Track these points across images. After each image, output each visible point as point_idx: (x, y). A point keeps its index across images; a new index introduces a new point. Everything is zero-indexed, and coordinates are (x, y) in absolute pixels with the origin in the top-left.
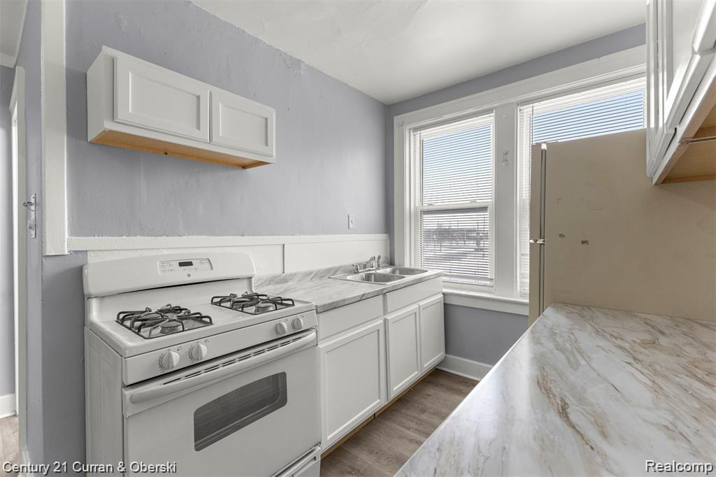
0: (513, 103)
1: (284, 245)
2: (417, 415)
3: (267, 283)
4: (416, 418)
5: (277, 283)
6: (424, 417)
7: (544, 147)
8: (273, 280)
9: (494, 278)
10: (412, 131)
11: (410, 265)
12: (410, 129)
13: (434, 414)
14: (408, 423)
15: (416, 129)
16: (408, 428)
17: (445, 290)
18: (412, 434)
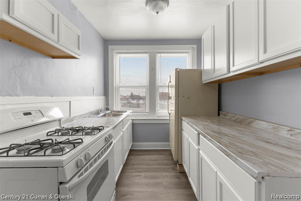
0: (155, 52)
1: (70, 102)
2: (132, 167)
3: (65, 122)
4: (132, 168)
5: (69, 122)
6: (135, 167)
7: (178, 70)
8: (67, 121)
9: (149, 112)
10: (116, 53)
11: (116, 109)
12: (115, 52)
13: (138, 164)
14: (131, 171)
15: (118, 53)
16: (132, 172)
17: (132, 118)
18: (135, 174)
